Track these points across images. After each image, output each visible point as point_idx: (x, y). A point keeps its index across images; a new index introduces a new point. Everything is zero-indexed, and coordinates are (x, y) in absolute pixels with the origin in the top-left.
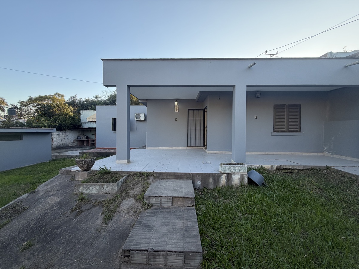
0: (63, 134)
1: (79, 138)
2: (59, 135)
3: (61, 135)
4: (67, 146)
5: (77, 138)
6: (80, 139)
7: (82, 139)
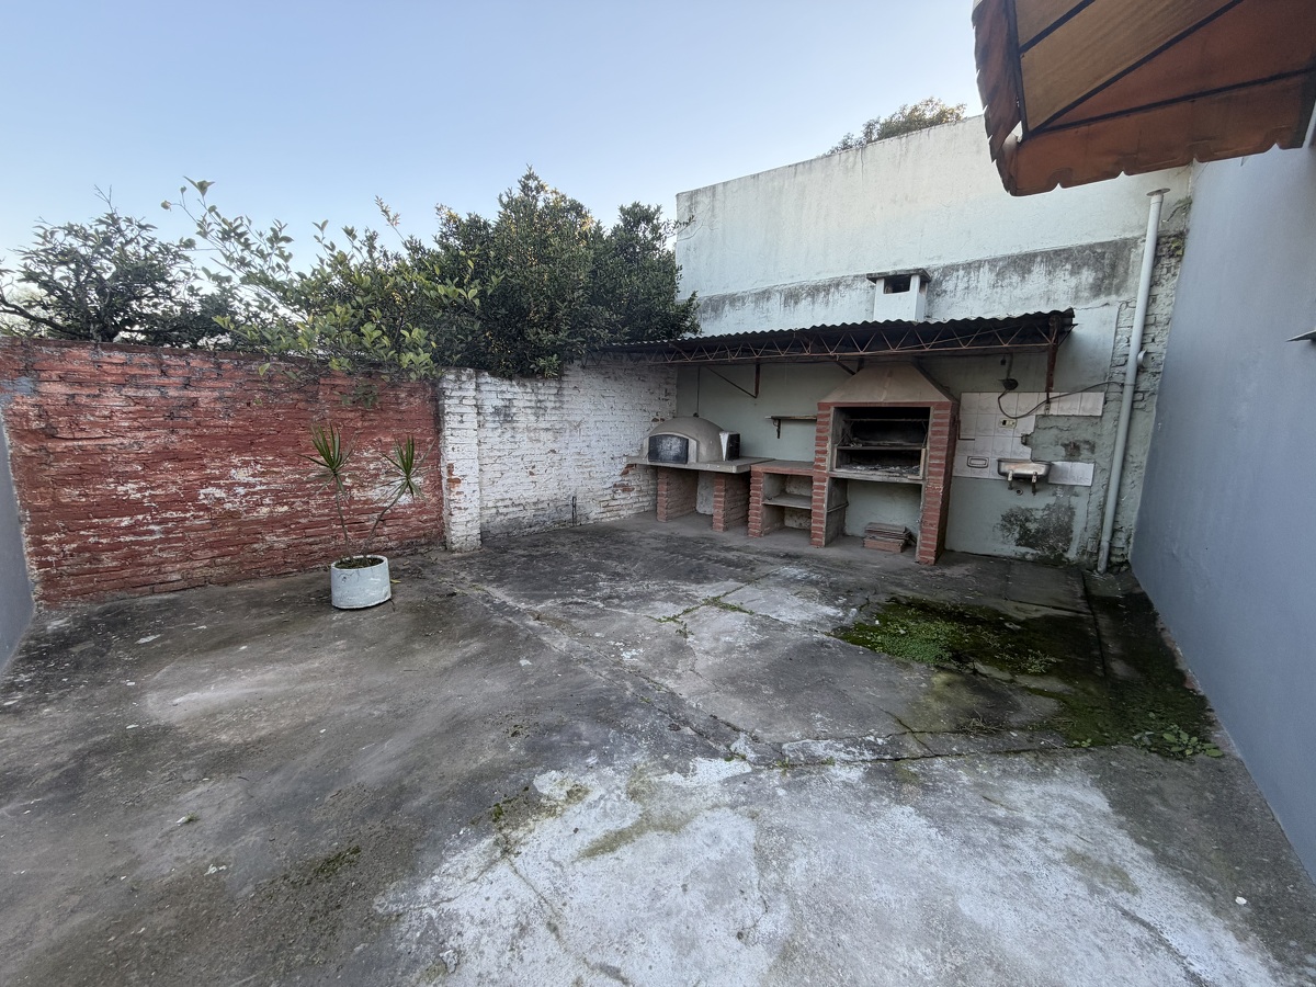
0: (539, 409)
1: (671, 447)
2: (505, 415)
3: (524, 419)
4: (574, 520)
5: (654, 453)
6: (677, 459)
7: (692, 464)
